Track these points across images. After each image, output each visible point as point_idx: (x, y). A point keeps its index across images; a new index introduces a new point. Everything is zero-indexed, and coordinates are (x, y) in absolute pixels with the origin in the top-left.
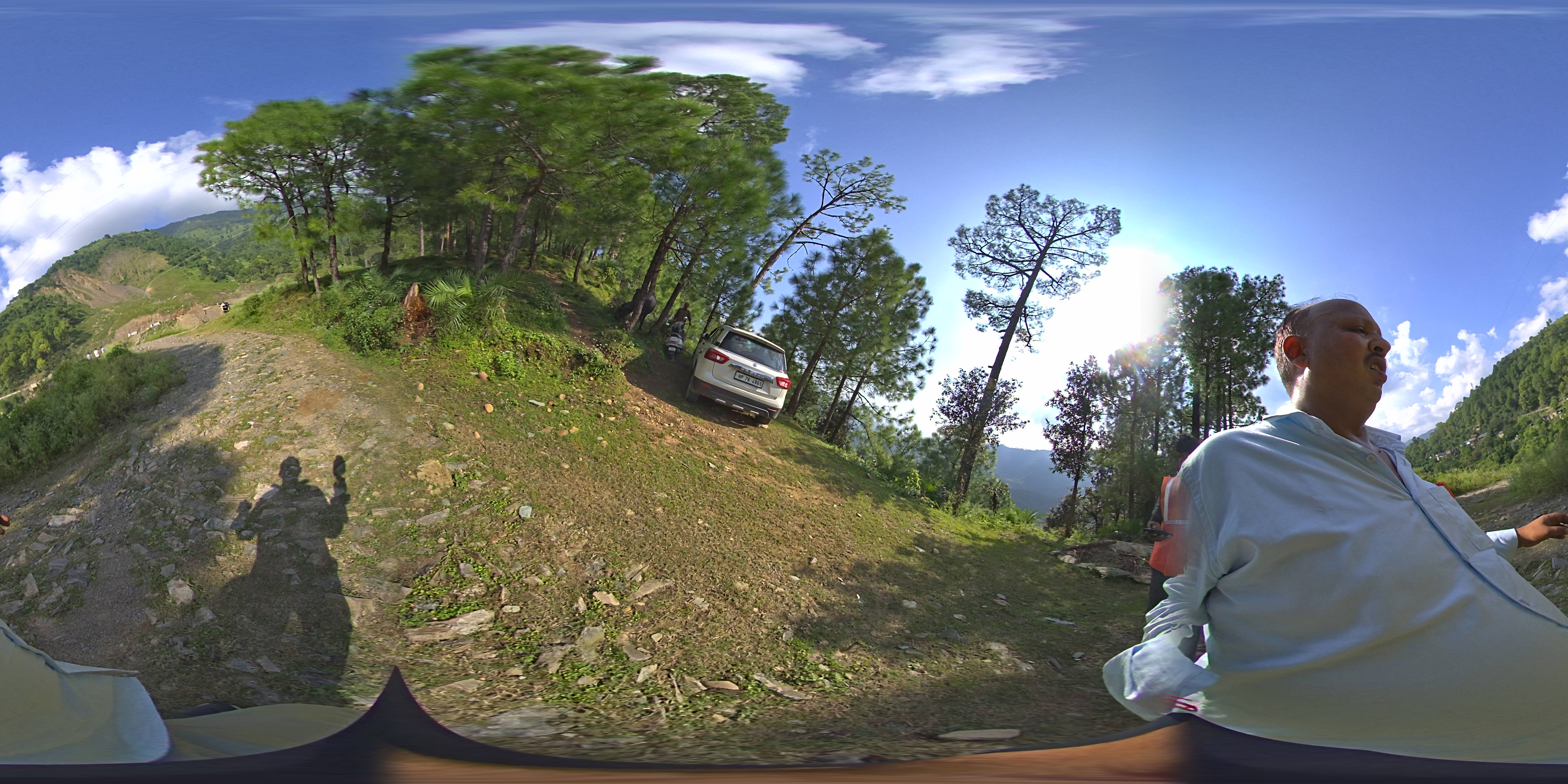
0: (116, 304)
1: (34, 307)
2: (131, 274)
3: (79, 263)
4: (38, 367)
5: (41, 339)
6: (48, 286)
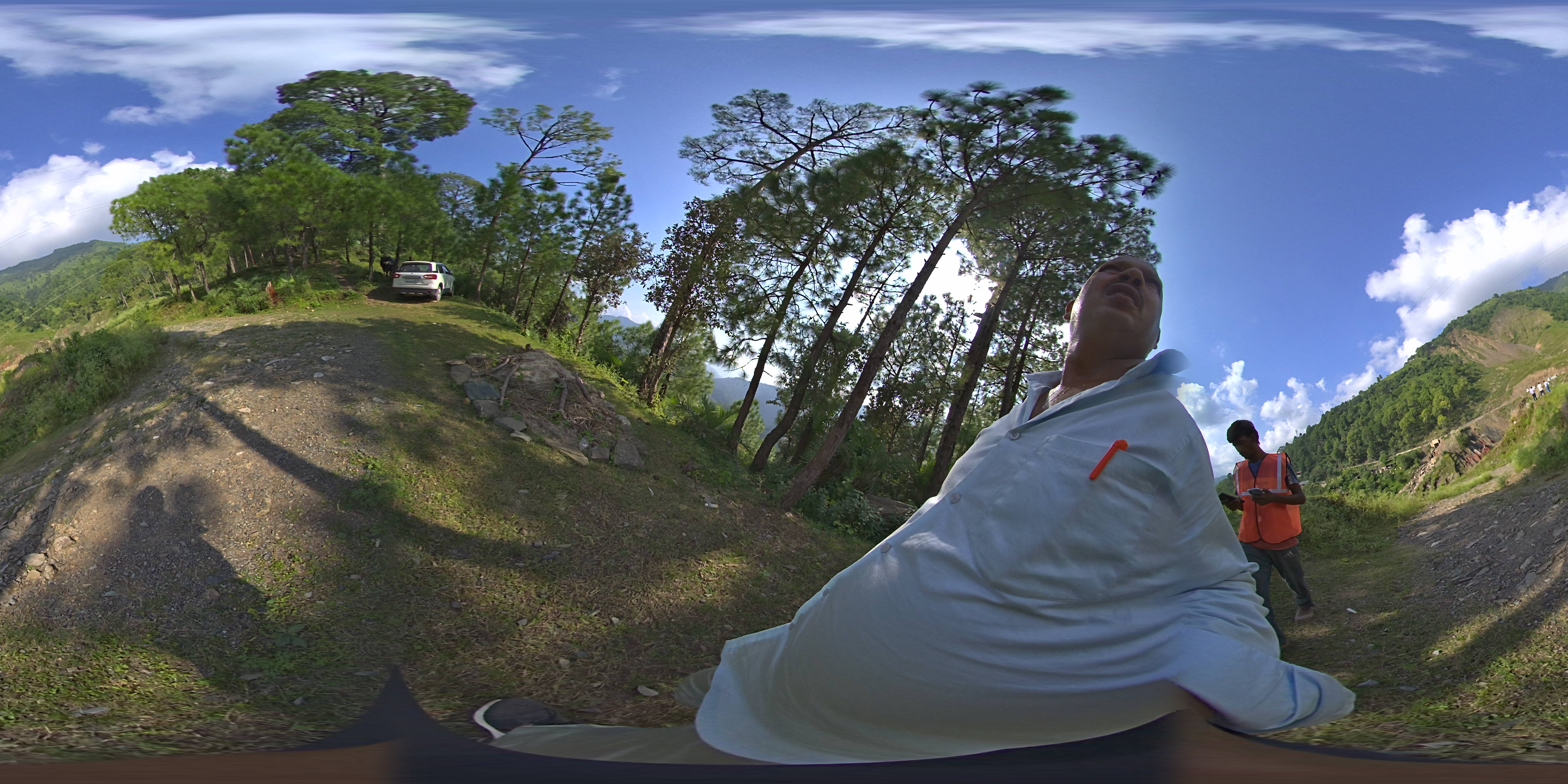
0: (1509, 363)
1: (1432, 365)
2: (1520, 332)
3: (1472, 323)
4: (1439, 424)
5: (1441, 397)
6: (1444, 345)
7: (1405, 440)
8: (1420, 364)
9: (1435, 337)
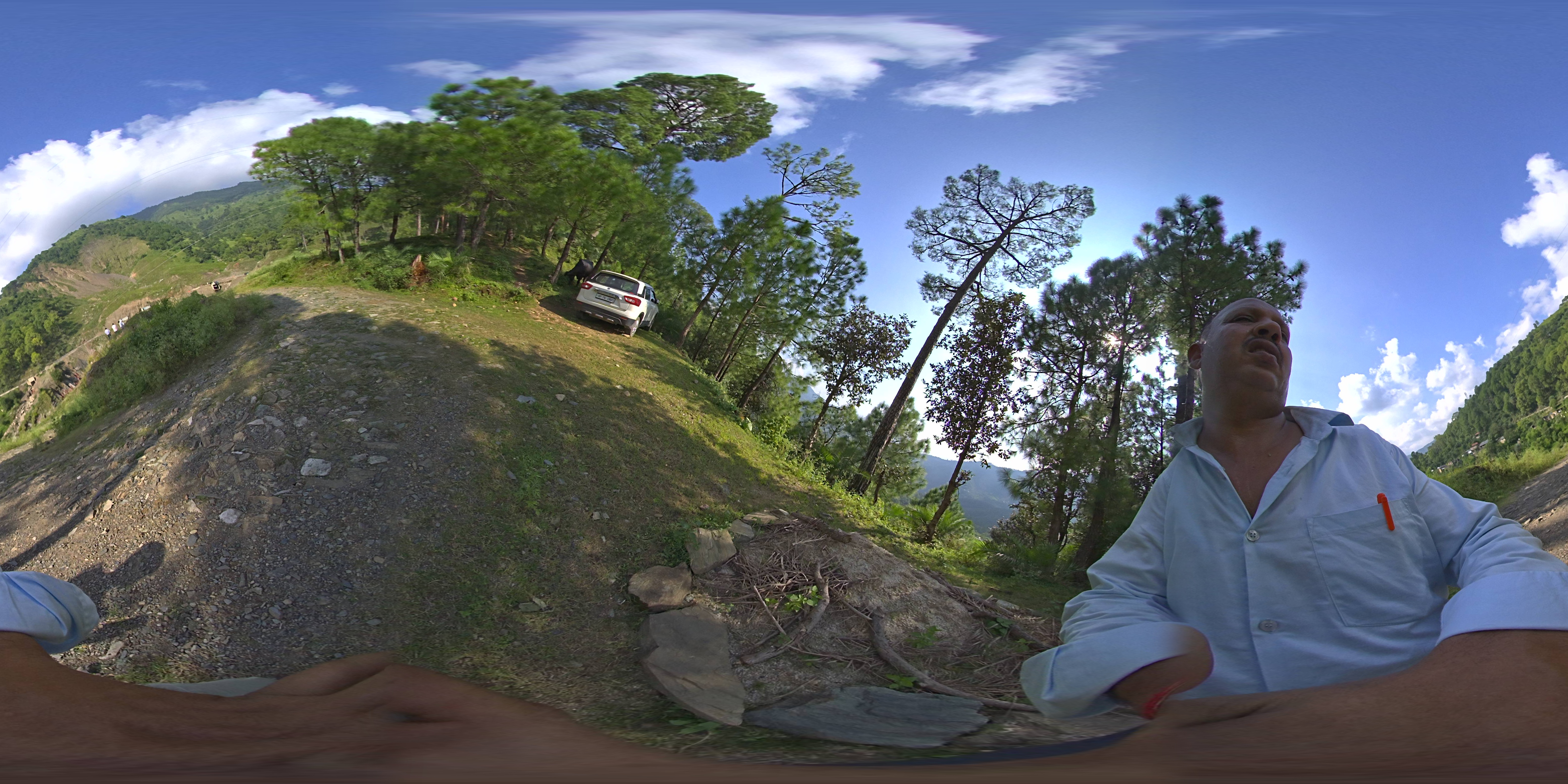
0: (103, 293)
1: (19, 303)
2: (112, 262)
3: (58, 256)
4: (33, 361)
5: (32, 334)
6: (31, 281)
9: (21, 273)
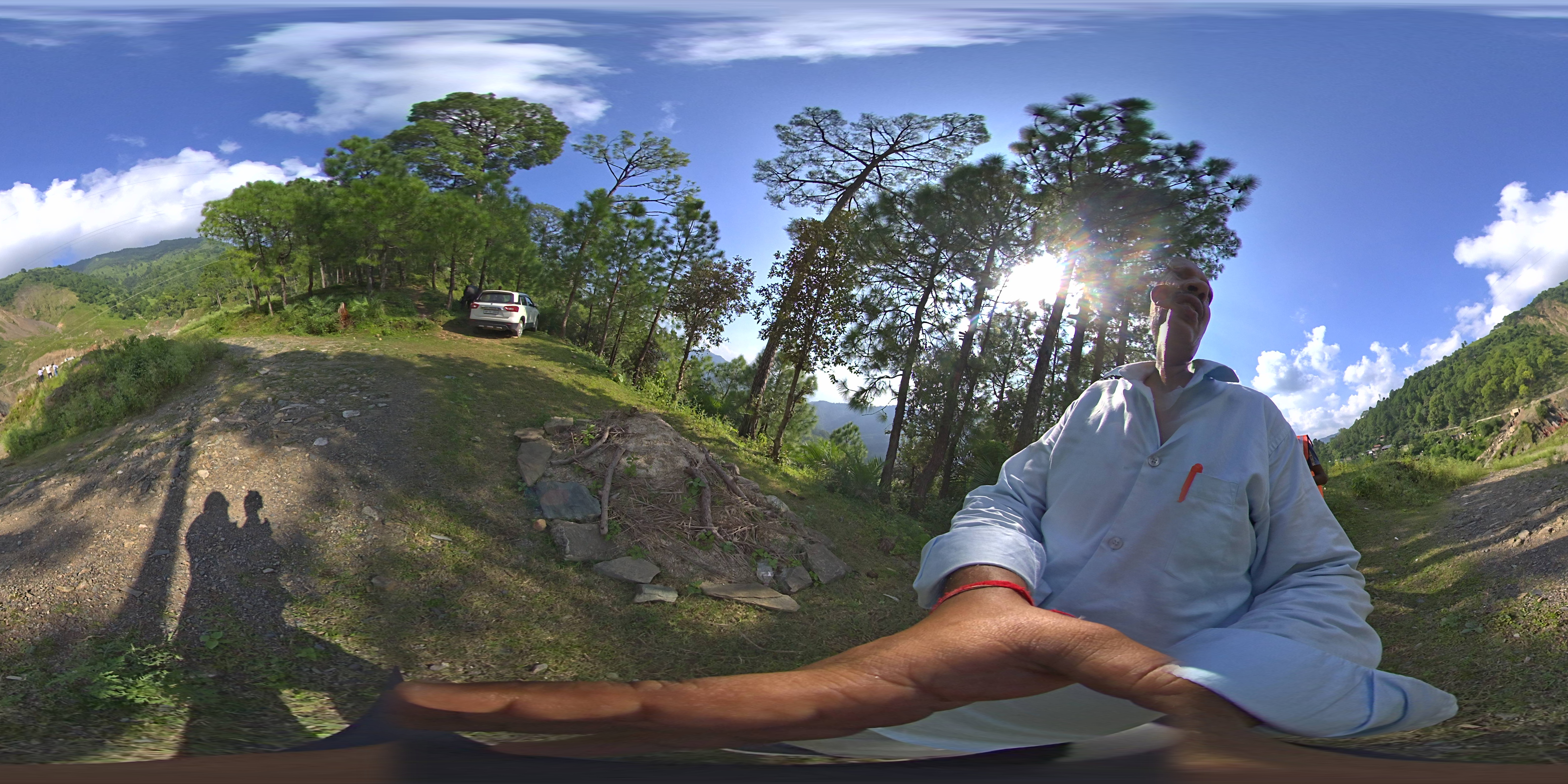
1: (1517, 333)
3: (1560, 298)
4: (1520, 393)
5: (1525, 367)
6: (1533, 315)
7: (1486, 407)
8: (1506, 332)
9: (1523, 307)
